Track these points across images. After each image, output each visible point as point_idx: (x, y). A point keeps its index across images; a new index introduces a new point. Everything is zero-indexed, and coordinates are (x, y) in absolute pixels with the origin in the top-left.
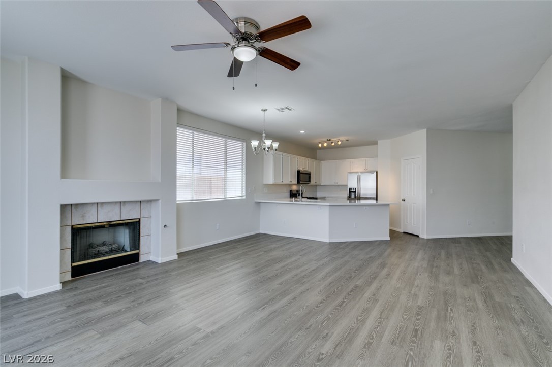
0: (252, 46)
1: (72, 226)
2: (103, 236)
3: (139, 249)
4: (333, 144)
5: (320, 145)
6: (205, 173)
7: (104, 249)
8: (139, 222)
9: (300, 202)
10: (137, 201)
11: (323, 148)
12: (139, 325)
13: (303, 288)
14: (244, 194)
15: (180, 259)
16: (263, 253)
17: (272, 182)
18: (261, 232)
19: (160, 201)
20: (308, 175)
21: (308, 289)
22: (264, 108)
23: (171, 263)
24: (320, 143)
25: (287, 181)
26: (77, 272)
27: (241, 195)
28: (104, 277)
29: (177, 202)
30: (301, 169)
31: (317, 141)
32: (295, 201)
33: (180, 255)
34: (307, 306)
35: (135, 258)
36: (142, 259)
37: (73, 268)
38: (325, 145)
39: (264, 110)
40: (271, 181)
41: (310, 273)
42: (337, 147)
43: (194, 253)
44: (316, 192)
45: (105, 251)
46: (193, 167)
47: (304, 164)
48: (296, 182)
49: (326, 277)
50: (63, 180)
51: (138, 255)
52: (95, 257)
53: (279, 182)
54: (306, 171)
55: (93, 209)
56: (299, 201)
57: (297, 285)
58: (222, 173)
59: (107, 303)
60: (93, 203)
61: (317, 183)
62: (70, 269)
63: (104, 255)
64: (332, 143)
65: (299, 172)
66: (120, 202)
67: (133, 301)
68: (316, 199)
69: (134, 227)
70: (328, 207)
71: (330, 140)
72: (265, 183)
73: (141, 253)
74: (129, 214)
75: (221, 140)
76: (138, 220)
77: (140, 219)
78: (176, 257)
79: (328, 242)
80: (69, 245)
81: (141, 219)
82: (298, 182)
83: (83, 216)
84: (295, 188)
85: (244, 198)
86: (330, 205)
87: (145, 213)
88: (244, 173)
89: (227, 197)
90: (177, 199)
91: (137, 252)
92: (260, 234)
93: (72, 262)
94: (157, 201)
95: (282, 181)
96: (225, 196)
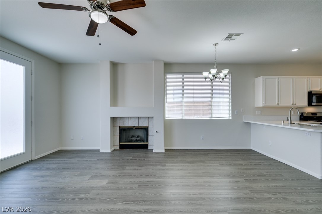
1: (120, 127)
2: (132, 133)
3: (148, 142)
6: (191, 100)
7: (134, 139)
8: (148, 128)
10: (146, 117)
14: (231, 115)
17: (262, 106)
18: (252, 148)
23: (157, 153)
26: (122, 147)
28: (127, 152)
29: (166, 119)
35: (146, 146)
36: (150, 148)
37: (120, 145)
39: (216, 45)
40: (261, 104)
43: (181, 151)
45: (135, 140)
46: (183, 96)
48: (306, 104)
50: (111, 107)
51: (147, 145)
53: (274, 105)
55: (127, 120)
58: (207, 100)
60: (127, 117)
66: (139, 117)
69: (146, 129)
72: (256, 106)
73: (149, 145)
74: (143, 123)
76: (147, 127)
80: (118, 135)
83: (123, 123)
85: (231, 118)
87: (150, 124)
89: (213, 117)
90: (166, 117)
91: (147, 143)
92: (250, 149)
93: (120, 142)
94: (153, 117)
95: (278, 104)
96: (211, 116)
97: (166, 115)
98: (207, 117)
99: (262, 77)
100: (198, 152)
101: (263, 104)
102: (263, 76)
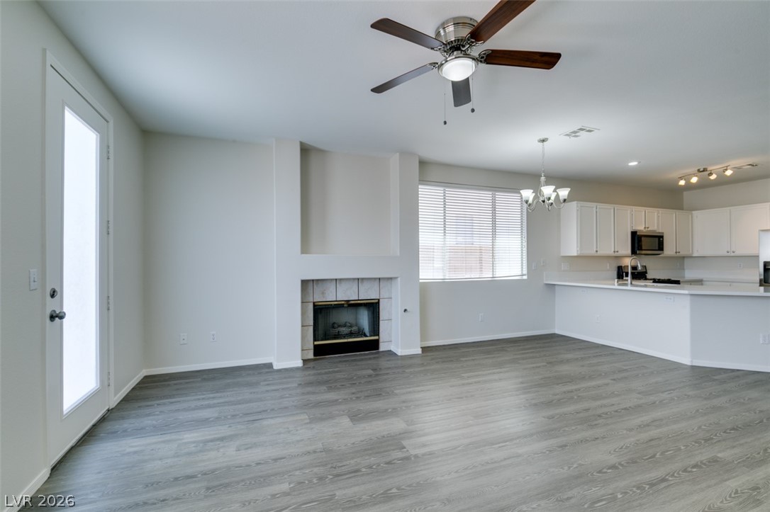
0: (466, 55)
1: (314, 303)
2: (345, 317)
3: (378, 335)
4: (713, 177)
5: (682, 183)
7: (344, 330)
8: (378, 303)
9: (629, 287)
10: (375, 279)
11: (689, 187)
12: (346, 421)
13: (589, 434)
14: (525, 272)
15: (425, 354)
16: (544, 364)
17: (575, 254)
18: (557, 332)
19: (399, 279)
20: (657, 239)
21: (597, 439)
22: (542, 137)
23: (411, 358)
24: (681, 178)
25: (609, 251)
26: (320, 351)
27: (520, 273)
29: (421, 281)
30: (640, 228)
31: (675, 175)
32: (619, 285)
33: (424, 349)
34: (580, 465)
35: (374, 345)
36: (383, 347)
37: (315, 347)
38: (694, 180)
39: (543, 141)
40: (573, 250)
41: (616, 411)
42: (723, 182)
43: (445, 349)
44: (684, 269)
45: (345, 332)
46: (445, 232)
47: (648, 220)
48: (629, 252)
49: (648, 425)
50: (303, 255)
51: (377, 341)
52: (335, 338)
53: (592, 252)
54: (654, 231)
55: (332, 287)
56: (626, 285)
57: (579, 427)
58: (487, 242)
59: (330, 389)
60: (332, 280)
61: (683, 253)
62: (312, 347)
63: (344, 338)
64: (711, 174)
65: (634, 234)
66: (358, 279)
67: (353, 393)
68: (677, 282)
69: (373, 307)
70: (689, 297)
71: (705, 170)
72: (563, 255)
73: (381, 340)
74: (368, 294)
75: (486, 195)
76: (377, 301)
77: (379, 300)
78: (419, 351)
79: (689, 364)
80: (311, 323)
81: (381, 300)
82: (634, 252)
83: (323, 293)
84: (628, 262)
85: (525, 277)
86: (692, 295)
87: (384, 294)
88: (525, 240)
89: (497, 276)
90: (420, 277)
91: (376, 338)
92: (554, 334)
93: (315, 340)
94: (396, 278)
95: (597, 251)
96: (493, 274)
97: (420, 274)
98: (487, 275)
99: (575, 202)
100: (481, 346)
101: (577, 251)
102: (577, 201)
